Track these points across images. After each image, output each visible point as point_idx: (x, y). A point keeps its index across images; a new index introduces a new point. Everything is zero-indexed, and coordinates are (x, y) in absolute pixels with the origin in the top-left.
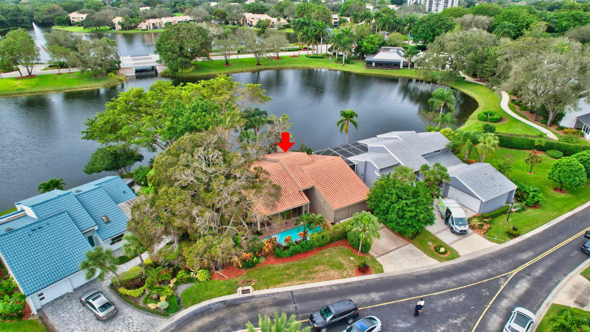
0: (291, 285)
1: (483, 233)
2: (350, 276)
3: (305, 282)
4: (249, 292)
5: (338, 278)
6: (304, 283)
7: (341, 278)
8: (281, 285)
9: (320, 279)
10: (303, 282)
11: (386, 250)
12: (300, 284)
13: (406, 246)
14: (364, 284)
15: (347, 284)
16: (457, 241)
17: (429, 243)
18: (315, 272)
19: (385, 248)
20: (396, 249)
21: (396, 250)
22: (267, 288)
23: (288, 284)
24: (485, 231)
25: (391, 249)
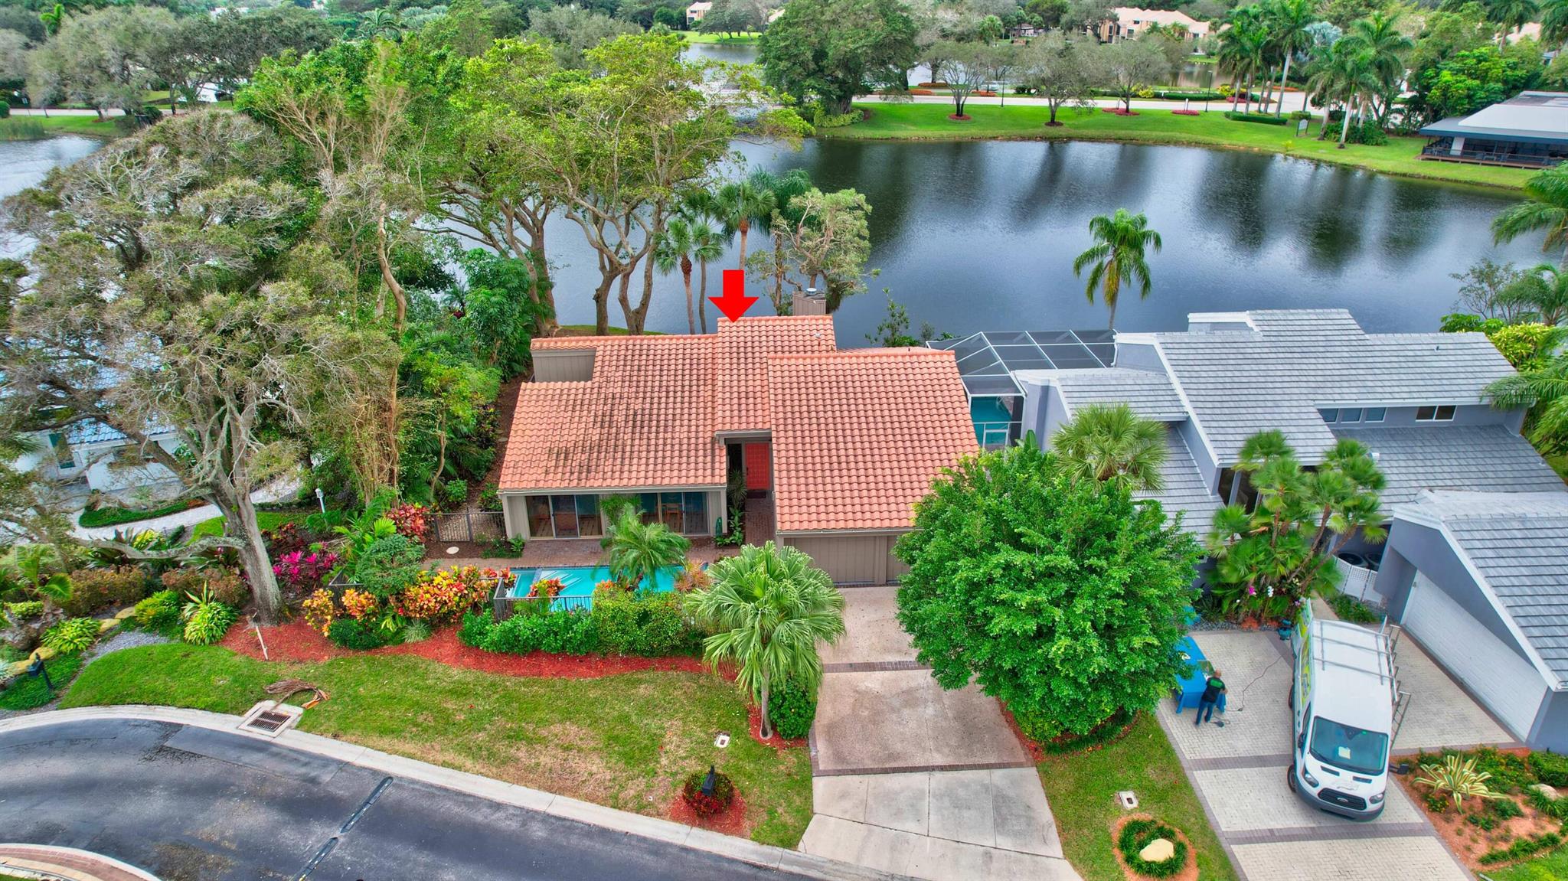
0: (412, 756)
1: (1482, 849)
2: (641, 809)
3: (469, 763)
4: (275, 728)
5: (590, 798)
6: (459, 768)
7: (603, 802)
8: (386, 742)
9: (526, 776)
10: (460, 760)
11: (892, 756)
12: (444, 764)
13: (998, 774)
14: (661, 865)
15: (604, 833)
16: (1289, 836)
17: (1125, 795)
18: (534, 741)
19: (899, 747)
20: (942, 768)
21: (938, 775)
22: (335, 736)
23: (409, 747)
24: (1504, 847)
25: (919, 761)
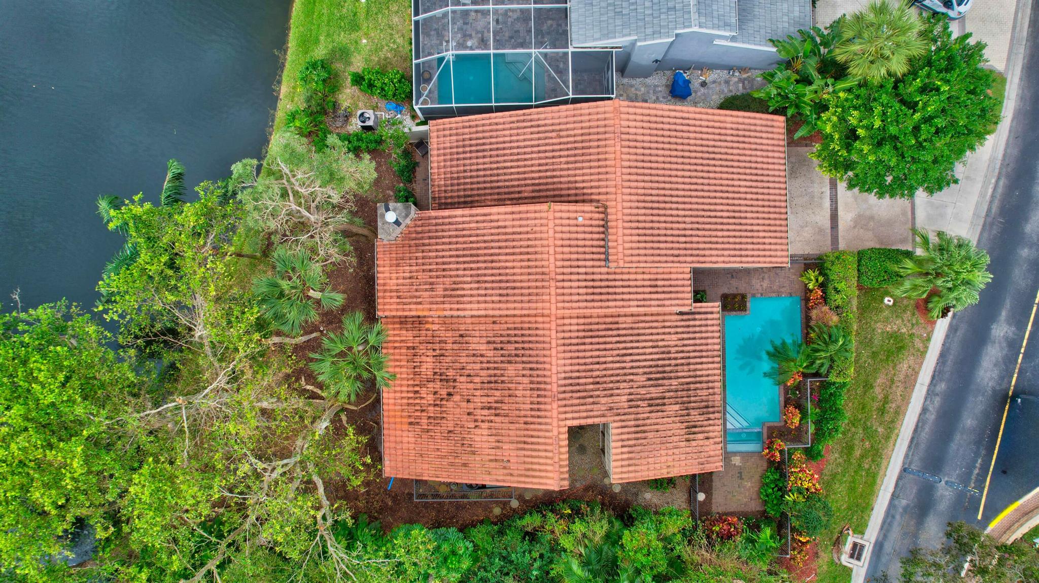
4: (862, 547)
5: (920, 364)
18: (886, 400)
22: (871, 509)
